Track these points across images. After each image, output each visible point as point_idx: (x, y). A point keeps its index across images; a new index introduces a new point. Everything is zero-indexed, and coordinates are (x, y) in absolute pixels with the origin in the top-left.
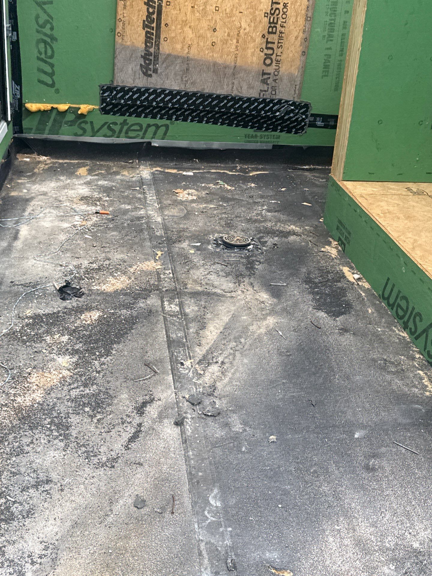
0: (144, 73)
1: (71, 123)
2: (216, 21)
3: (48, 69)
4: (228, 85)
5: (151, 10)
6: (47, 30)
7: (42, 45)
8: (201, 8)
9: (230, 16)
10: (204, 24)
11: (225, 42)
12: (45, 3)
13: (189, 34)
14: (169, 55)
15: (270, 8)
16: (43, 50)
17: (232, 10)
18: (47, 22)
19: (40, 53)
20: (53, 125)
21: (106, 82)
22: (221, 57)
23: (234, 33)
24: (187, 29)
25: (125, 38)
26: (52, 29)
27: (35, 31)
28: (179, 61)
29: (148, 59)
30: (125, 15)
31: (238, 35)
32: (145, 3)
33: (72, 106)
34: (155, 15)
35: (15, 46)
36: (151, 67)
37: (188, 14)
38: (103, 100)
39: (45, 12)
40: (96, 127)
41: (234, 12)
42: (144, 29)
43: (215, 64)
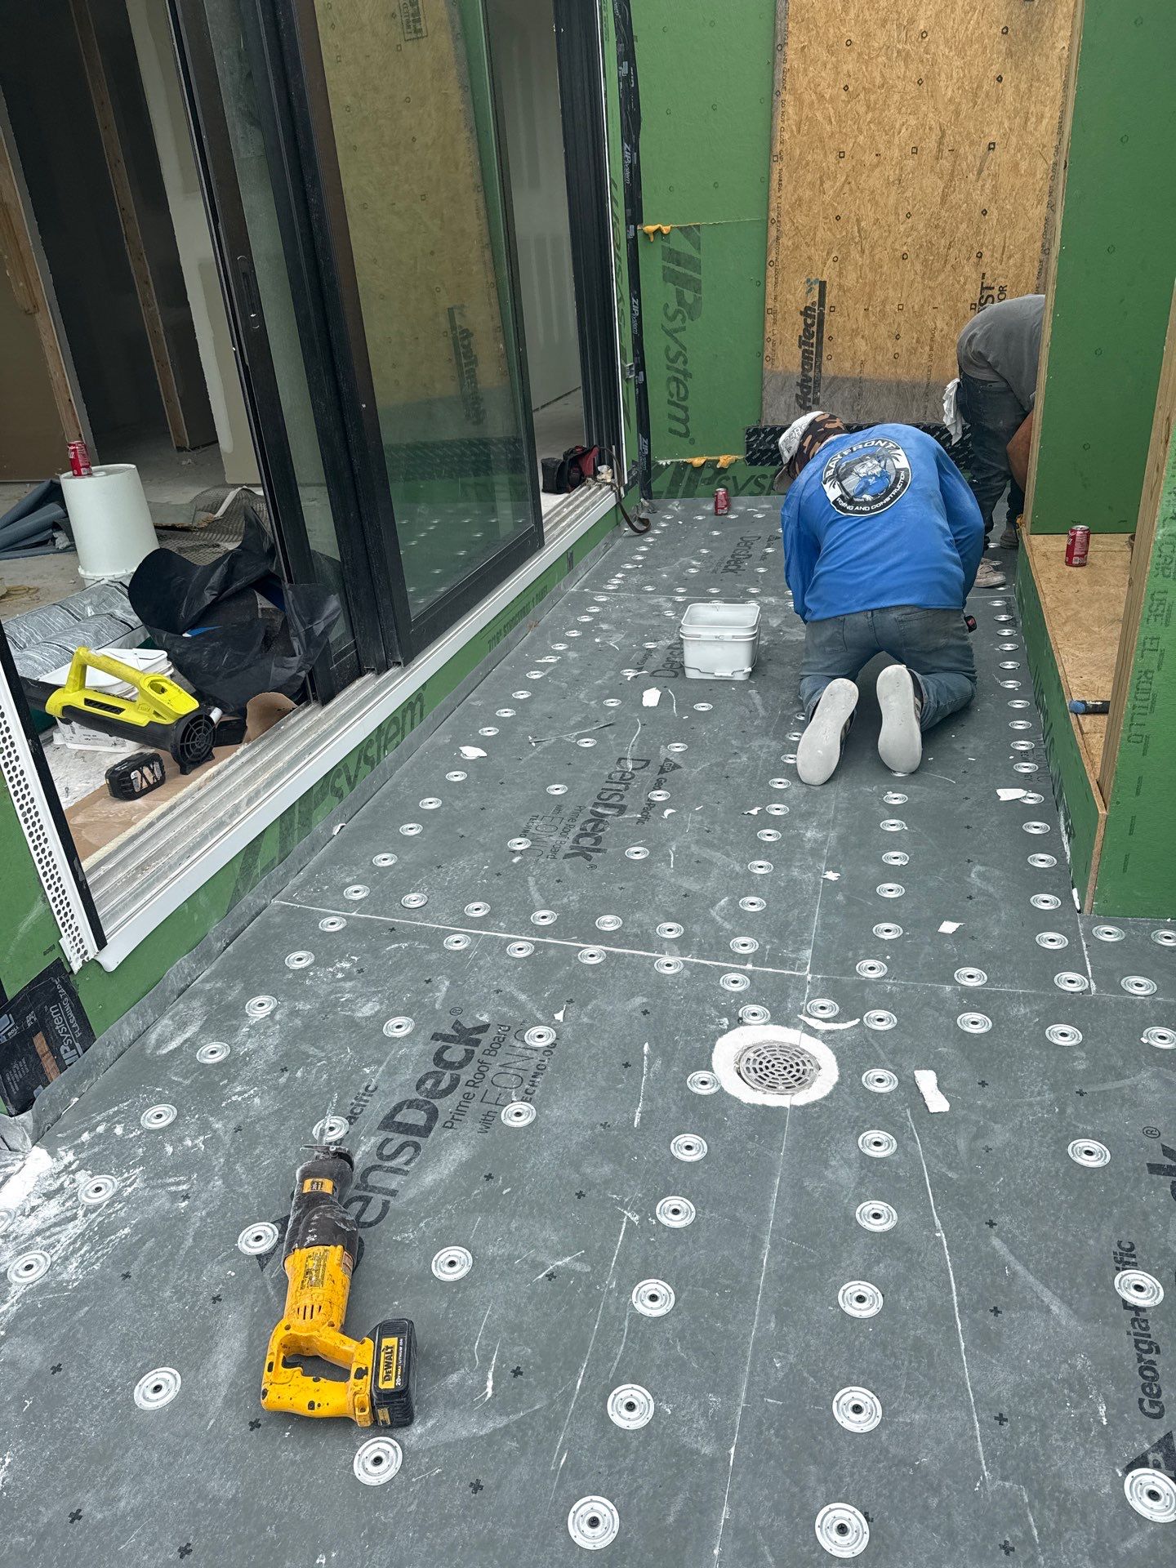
0: (801, 406)
1: (710, 481)
2: (899, 324)
3: (681, 414)
4: (918, 411)
5: (809, 321)
6: (679, 365)
7: (673, 385)
8: (878, 309)
9: (919, 314)
10: (883, 330)
11: (912, 351)
12: (676, 331)
13: (862, 345)
14: (834, 378)
15: (979, 296)
16: (674, 391)
17: (923, 306)
18: (679, 354)
19: (672, 396)
20: (687, 485)
21: (752, 424)
22: (908, 373)
23: (927, 336)
24: (859, 341)
25: (776, 363)
26: (685, 362)
27: (665, 367)
28: (848, 384)
29: (806, 387)
30: (775, 332)
31: (932, 339)
32: (801, 313)
33: (710, 458)
34: (815, 326)
35: (642, 390)
36: (810, 396)
37: (860, 319)
38: (749, 447)
39: (677, 341)
40: (741, 483)
41: (926, 308)
42: (800, 347)
43: (899, 383)
